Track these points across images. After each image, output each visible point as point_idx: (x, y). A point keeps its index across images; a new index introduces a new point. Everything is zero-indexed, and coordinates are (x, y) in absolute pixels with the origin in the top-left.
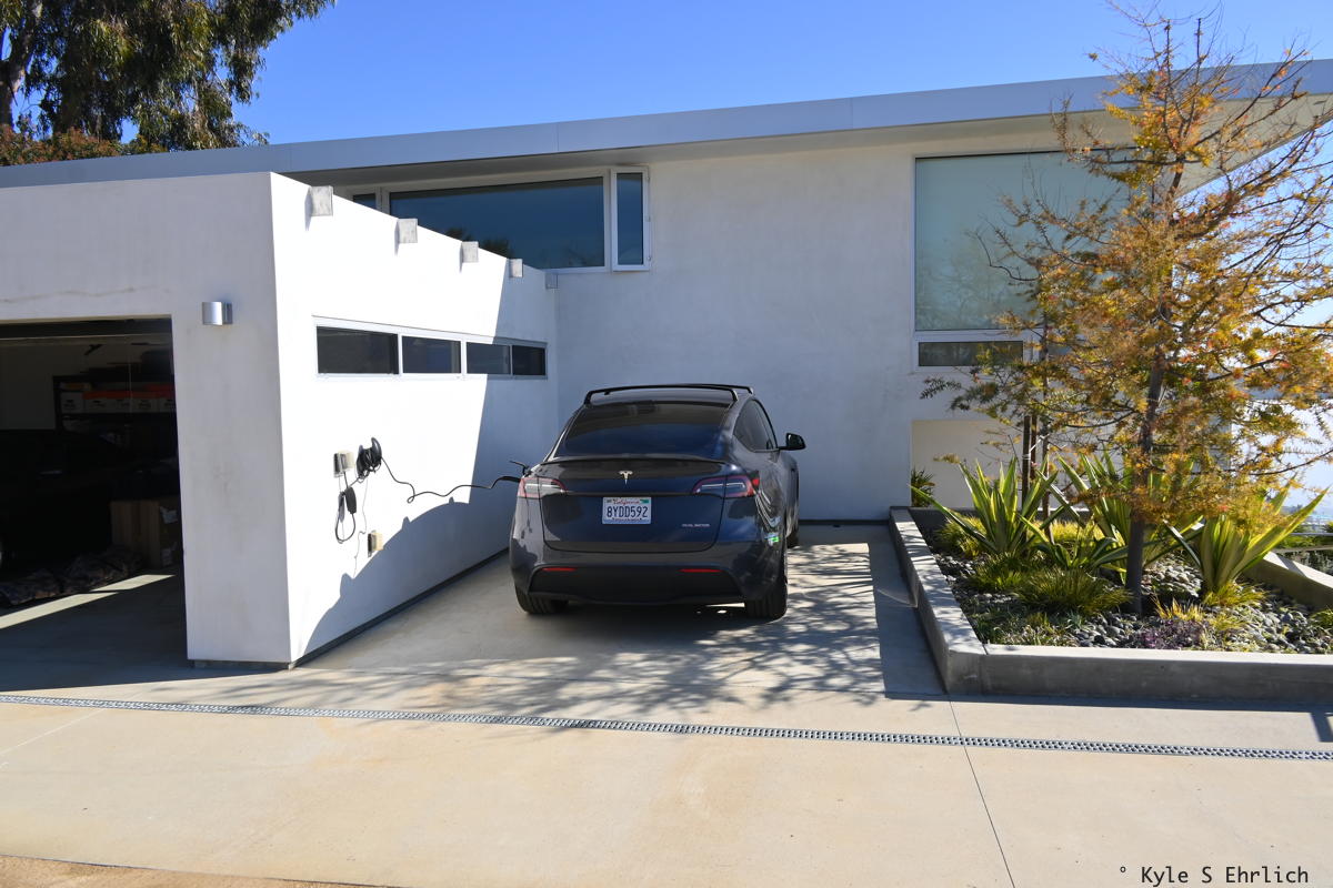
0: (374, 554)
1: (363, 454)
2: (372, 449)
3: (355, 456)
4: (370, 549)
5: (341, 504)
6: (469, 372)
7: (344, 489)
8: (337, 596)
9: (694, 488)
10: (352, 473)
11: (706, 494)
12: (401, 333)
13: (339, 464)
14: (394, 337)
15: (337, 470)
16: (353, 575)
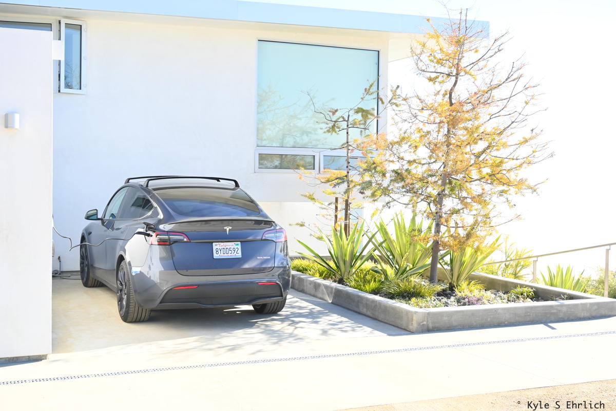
9: (263, 237)
11: (267, 240)
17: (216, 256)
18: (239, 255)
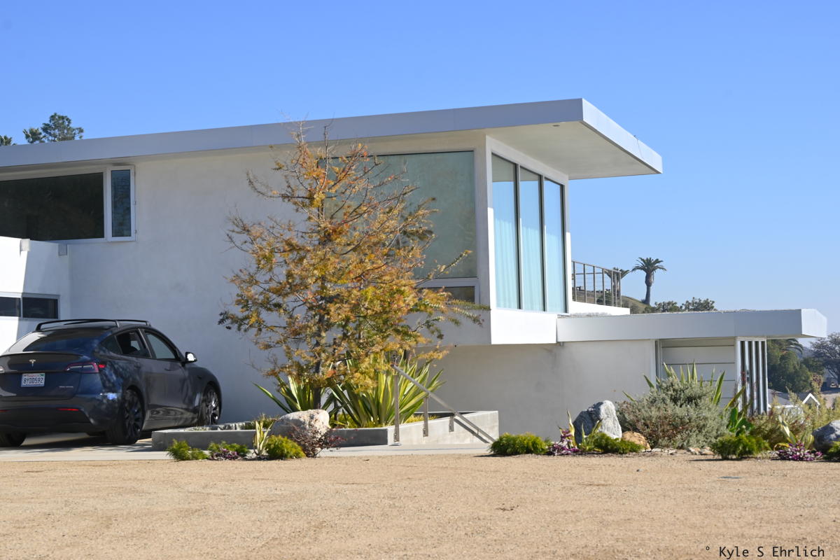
9: (67, 367)
11: (72, 371)
17: (24, 385)
18: (42, 384)
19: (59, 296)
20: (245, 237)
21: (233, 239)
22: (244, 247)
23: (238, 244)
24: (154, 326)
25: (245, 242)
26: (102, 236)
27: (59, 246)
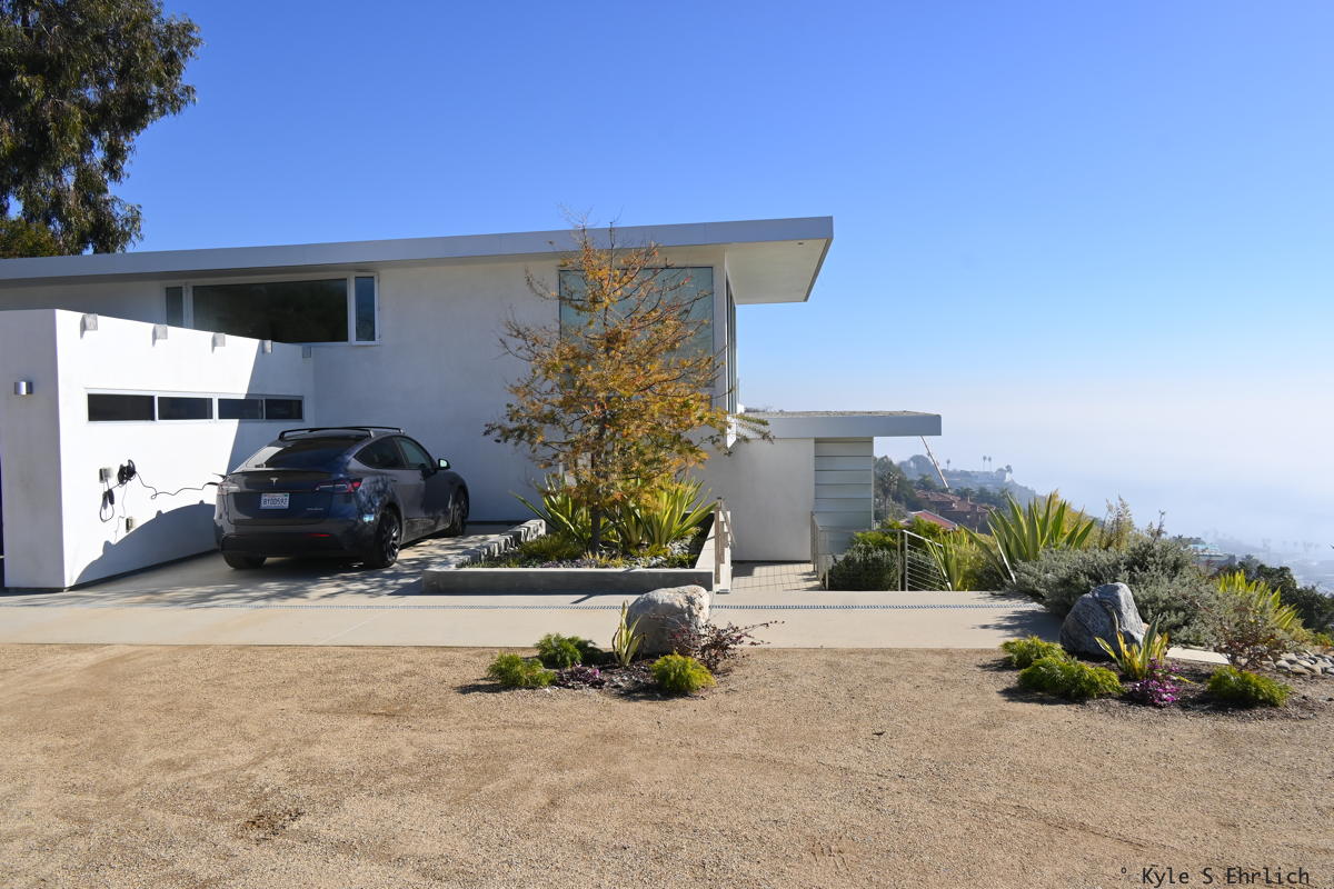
0: (132, 530)
1: (122, 470)
2: (128, 467)
3: (116, 471)
4: (128, 528)
5: (105, 498)
6: (220, 418)
7: (106, 490)
8: (101, 553)
9: (315, 487)
10: (113, 481)
11: (322, 491)
12: (157, 395)
13: (104, 475)
14: (152, 398)
15: (101, 478)
16: (114, 541)
17: (263, 506)
18: (286, 505)
19: (302, 397)
20: (520, 342)
21: (508, 345)
22: (520, 353)
23: (513, 350)
24: (408, 434)
25: (520, 348)
26: (346, 340)
27: (304, 349)
